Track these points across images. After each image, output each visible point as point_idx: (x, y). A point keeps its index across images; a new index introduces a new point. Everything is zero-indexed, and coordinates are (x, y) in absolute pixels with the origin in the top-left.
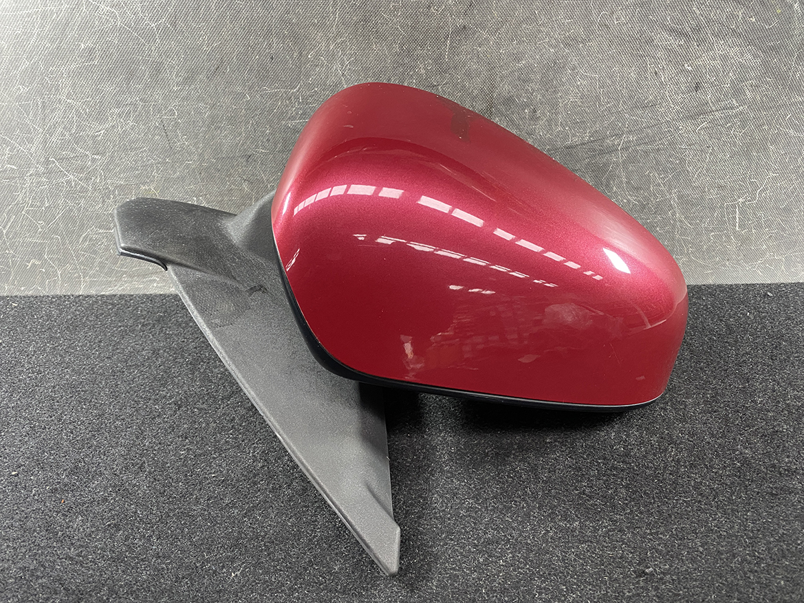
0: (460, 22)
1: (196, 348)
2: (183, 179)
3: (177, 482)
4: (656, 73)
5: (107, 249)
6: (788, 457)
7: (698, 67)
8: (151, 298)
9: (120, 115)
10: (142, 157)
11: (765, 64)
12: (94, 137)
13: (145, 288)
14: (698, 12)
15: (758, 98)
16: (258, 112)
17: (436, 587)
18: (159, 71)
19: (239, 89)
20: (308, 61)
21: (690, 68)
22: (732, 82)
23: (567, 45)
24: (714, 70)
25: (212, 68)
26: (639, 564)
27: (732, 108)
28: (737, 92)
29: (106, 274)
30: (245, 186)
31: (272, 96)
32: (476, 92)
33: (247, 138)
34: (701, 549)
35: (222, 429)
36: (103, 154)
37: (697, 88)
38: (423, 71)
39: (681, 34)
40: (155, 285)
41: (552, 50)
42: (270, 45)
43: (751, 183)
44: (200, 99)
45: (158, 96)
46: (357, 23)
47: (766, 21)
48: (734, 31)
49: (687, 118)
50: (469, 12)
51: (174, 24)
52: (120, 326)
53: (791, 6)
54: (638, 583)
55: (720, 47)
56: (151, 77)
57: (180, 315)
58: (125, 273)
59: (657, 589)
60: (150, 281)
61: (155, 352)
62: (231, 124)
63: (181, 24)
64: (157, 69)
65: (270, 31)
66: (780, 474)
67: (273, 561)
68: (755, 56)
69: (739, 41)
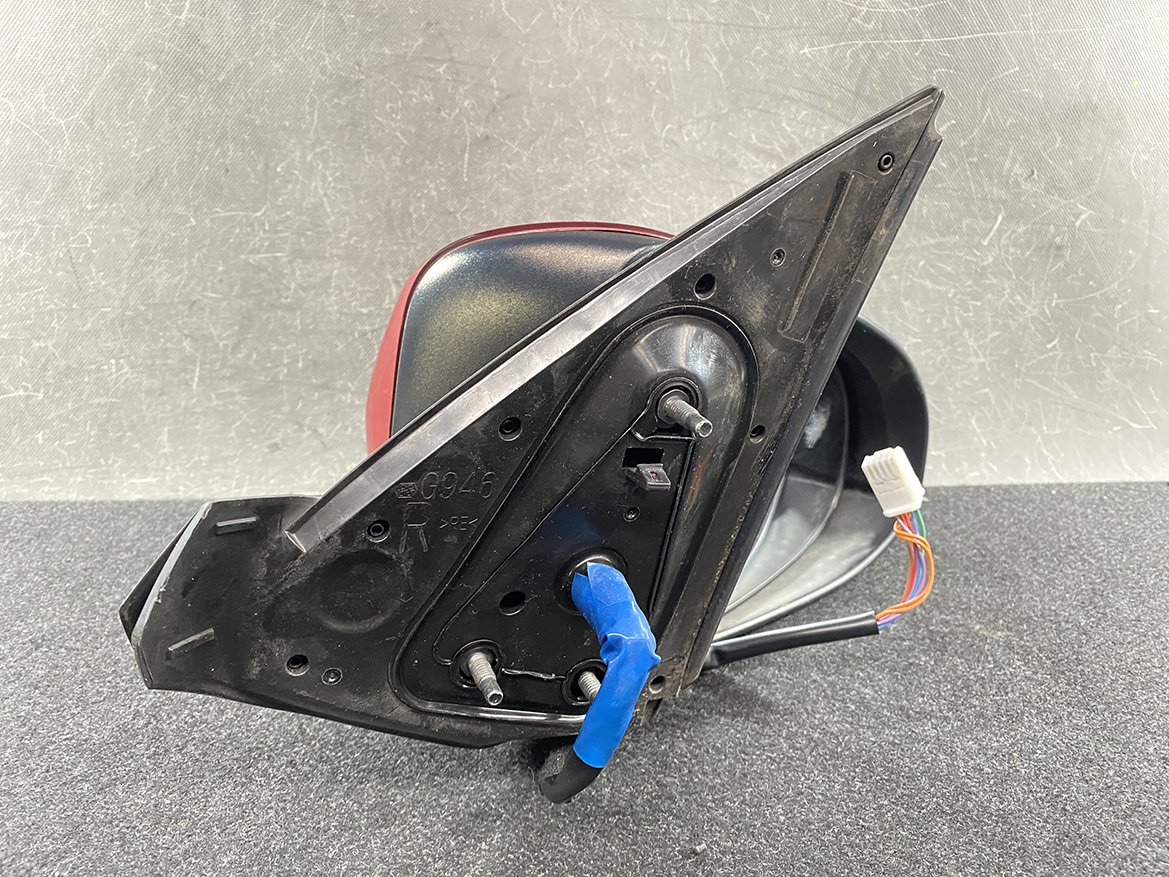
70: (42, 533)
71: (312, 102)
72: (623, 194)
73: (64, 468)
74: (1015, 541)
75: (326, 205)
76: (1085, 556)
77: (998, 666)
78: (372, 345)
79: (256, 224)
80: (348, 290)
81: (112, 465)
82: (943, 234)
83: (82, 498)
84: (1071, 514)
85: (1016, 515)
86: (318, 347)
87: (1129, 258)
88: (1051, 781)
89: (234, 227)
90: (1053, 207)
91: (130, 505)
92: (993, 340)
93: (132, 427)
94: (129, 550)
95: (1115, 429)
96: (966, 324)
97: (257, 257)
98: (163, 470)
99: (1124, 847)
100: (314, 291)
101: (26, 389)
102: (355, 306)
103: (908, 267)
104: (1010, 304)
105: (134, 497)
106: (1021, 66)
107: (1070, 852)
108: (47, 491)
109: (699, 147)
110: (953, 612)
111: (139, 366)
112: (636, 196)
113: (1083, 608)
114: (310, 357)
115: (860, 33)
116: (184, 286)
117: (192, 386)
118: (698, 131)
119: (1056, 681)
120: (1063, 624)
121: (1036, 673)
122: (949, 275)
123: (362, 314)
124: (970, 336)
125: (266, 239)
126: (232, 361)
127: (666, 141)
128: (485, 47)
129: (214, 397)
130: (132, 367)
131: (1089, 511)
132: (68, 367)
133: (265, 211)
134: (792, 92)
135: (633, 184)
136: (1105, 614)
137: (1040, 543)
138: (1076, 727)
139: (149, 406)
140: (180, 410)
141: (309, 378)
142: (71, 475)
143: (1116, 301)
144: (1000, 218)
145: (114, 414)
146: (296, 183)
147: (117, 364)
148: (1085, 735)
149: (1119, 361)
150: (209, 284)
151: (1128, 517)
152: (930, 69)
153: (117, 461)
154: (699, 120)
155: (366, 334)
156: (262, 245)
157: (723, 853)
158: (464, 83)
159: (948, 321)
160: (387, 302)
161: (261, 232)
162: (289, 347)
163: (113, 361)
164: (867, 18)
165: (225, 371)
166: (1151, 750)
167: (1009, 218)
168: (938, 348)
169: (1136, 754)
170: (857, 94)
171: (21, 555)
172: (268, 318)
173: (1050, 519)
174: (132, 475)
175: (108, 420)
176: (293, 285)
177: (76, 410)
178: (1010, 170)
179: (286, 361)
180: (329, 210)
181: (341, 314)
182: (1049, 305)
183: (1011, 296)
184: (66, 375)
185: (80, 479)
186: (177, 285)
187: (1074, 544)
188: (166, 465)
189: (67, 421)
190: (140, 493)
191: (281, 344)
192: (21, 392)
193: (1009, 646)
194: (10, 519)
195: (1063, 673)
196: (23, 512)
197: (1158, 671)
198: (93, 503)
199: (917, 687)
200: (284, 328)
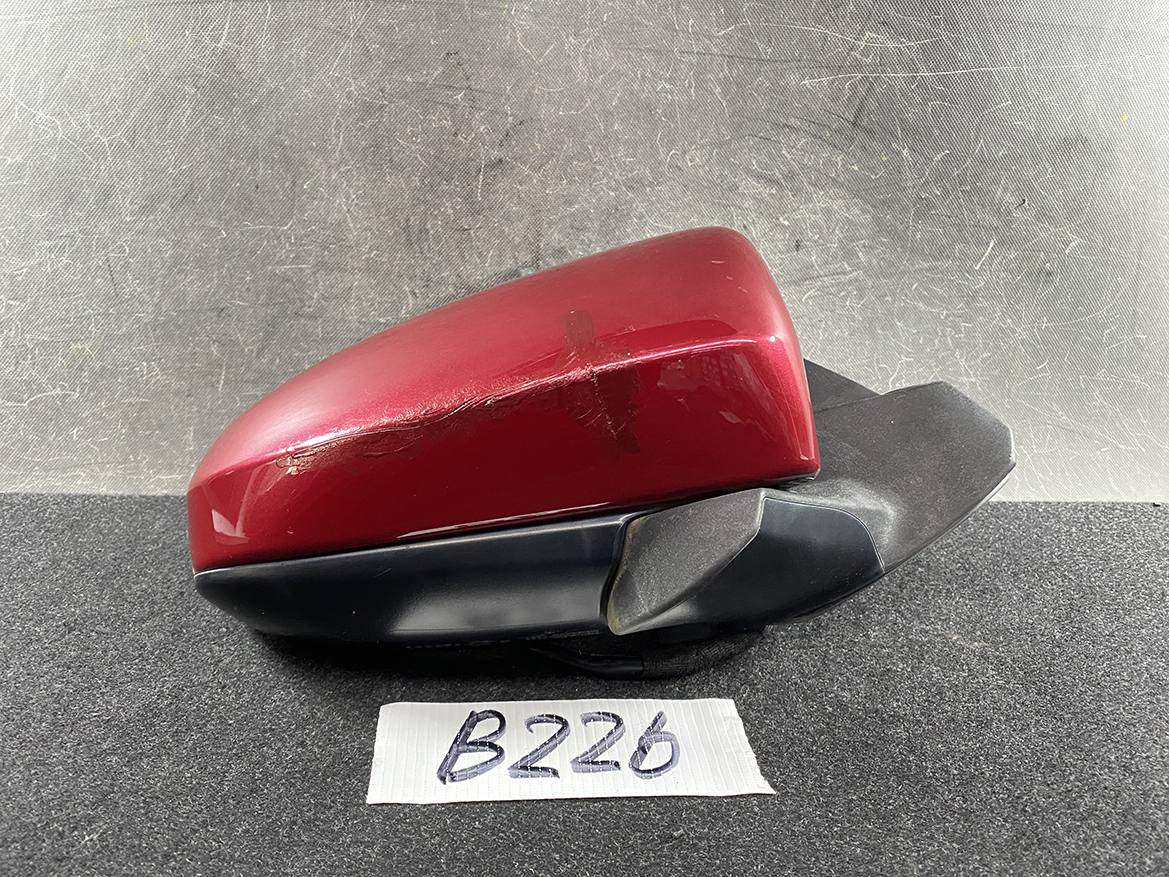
0: (495, 154)
1: (115, 560)
2: (130, 336)
3: (41, 721)
4: (745, 227)
5: (15, 429)
6: (898, 701)
7: (796, 224)
8: (69, 499)
9: (51, 250)
10: (76, 306)
11: (877, 221)
12: (12, 277)
13: (64, 487)
14: (788, 156)
15: (874, 261)
16: (237, 253)
17: (377, 854)
18: (107, 196)
19: (212, 223)
20: (303, 192)
21: (786, 223)
22: (840, 241)
23: (630, 188)
24: (814, 225)
25: (179, 196)
26: (668, 827)
27: (844, 273)
28: (848, 254)
29: (10, 465)
30: (214, 348)
31: (254, 233)
32: (517, 239)
33: (219, 286)
34: (756, 809)
35: (124, 657)
36: (23, 299)
37: (798, 246)
38: (450, 211)
39: (772, 181)
40: (79, 483)
41: (612, 194)
42: (255, 171)
43: (880, 369)
44: (160, 233)
45: (104, 227)
46: (364, 150)
47: (872, 170)
48: (834, 179)
49: (790, 283)
50: (504, 143)
51: (132, 141)
52: (14, 531)
53: (899, 153)
54: (661, 850)
55: (820, 199)
56: (96, 203)
57: (103, 519)
58: (38, 464)
59: (684, 858)
60: (73, 477)
61: (55, 563)
62: (200, 267)
63: (141, 140)
64: (106, 195)
65: (255, 154)
66: (883, 720)
67: (151, 820)
68: (864, 211)
69: (843, 192)
70: (75, 524)
71: (338, 123)
72: (628, 214)
73: (96, 463)
74: (998, 556)
75: (349, 220)
76: (1066, 573)
77: (972, 674)
79: (283, 238)
80: (368, 300)
81: (141, 462)
82: (936, 259)
83: (112, 492)
84: (1056, 532)
85: (1002, 531)
87: (1118, 285)
88: (1014, 784)
89: (262, 240)
90: (1042, 235)
91: (156, 499)
92: (984, 361)
93: (160, 426)
94: (154, 542)
95: (1103, 450)
96: (957, 344)
97: (283, 268)
98: (188, 467)
99: (1078, 847)
100: (335, 301)
101: (63, 388)
102: (374, 316)
103: (902, 289)
104: (1000, 327)
105: (161, 492)
106: (1013, 100)
107: (1026, 849)
108: (80, 484)
109: (701, 171)
110: (933, 623)
111: (169, 368)
112: (640, 217)
113: (1059, 622)
115: (859, 66)
116: (214, 294)
117: (218, 387)
118: (702, 156)
119: (1027, 690)
120: (1038, 637)
121: (1008, 683)
122: (941, 298)
123: (379, 324)
124: (961, 356)
125: (292, 251)
126: (256, 365)
127: (670, 166)
128: (500, 76)
129: (238, 399)
130: (162, 370)
131: (1074, 529)
132: (103, 368)
133: (292, 226)
134: (793, 121)
135: (637, 207)
136: (1080, 629)
137: (1022, 558)
138: (1042, 734)
139: (176, 406)
140: (204, 411)
142: (102, 470)
143: (1105, 326)
144: (991, 245)
145: (144, 414)
146: (322, 199)
147: (149, 366)
148: (1050, 742)
149: (1108, 384)
150: (237, 293)
151: (1111, 536)
152: (926, 101)
153: (145, 458)
154: (702, 147)
156: (288, 257)
157: (700, 839)
158: (479, 109)
159: (940, 341)
160: (403, 313)
161: (287, 245)
162: (310, 354)
163: (145, 364)
164: (866, 52)
165: (249, 374)
166: (1113, 758)
167: (1001, 243)
168: (930, 367)
169: (1098, 761)
170: (854, 124)
171: (55, 544)
172: (292, 326)
173: (1035, 536)
174: (159, 472)
175: (138, 419)
176: (315, 296)
177: (109, 409)
178: (1002, 199)
180: (352, 225)
181: (360, 322)
182: (1039, 329)
183: (1002, 319)
184: (101, 376)
185: (110, 474)
186: (207, 293)
187: (1056, 560)
188: (191, 463)
189: (100, 418)
190: (166, 488)
191: (303, 351)
192: (59, 391)
193: (984, 657)
194: (45, 510)
195: (1035, 683)
196: (58, 504)
197: (1126, 684)
198: (122, 497)
199: (892, 692)
200: (306, 335)
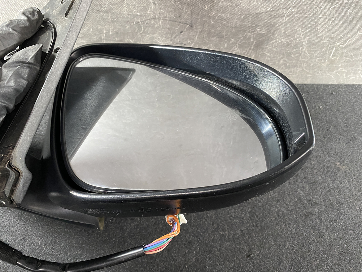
78: (141, 27)
80: (132, 5)
86: (119, 27)
100: (117, 5)
102: (135, 12)
114: (115, 31)
123: (138, 15)
141: (114, 38)
155: (139, 22)
160: (149, 11)
162: (106, 27)
172: (96, 16)
176: (107, 3)
179: (105, 32)
181: (128, 15)
191: (102, 26)
200: (104, 20)
